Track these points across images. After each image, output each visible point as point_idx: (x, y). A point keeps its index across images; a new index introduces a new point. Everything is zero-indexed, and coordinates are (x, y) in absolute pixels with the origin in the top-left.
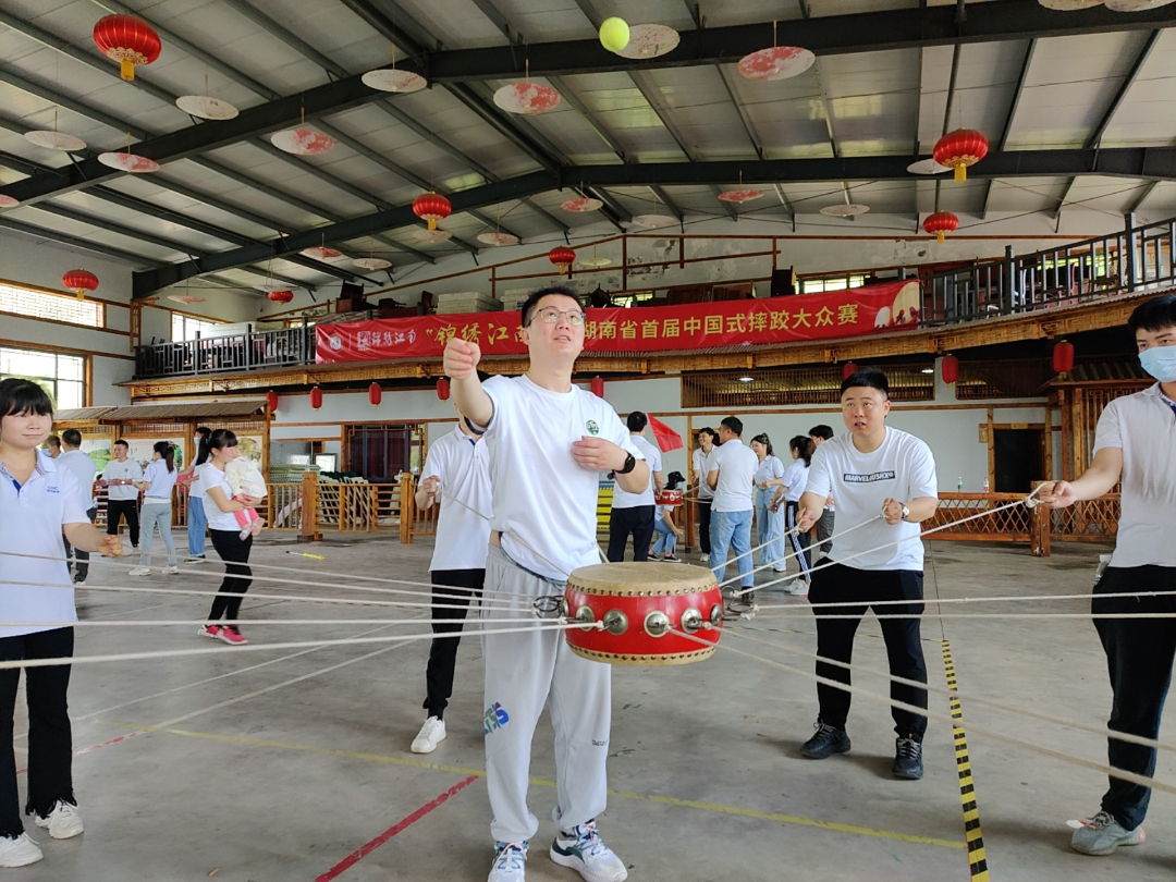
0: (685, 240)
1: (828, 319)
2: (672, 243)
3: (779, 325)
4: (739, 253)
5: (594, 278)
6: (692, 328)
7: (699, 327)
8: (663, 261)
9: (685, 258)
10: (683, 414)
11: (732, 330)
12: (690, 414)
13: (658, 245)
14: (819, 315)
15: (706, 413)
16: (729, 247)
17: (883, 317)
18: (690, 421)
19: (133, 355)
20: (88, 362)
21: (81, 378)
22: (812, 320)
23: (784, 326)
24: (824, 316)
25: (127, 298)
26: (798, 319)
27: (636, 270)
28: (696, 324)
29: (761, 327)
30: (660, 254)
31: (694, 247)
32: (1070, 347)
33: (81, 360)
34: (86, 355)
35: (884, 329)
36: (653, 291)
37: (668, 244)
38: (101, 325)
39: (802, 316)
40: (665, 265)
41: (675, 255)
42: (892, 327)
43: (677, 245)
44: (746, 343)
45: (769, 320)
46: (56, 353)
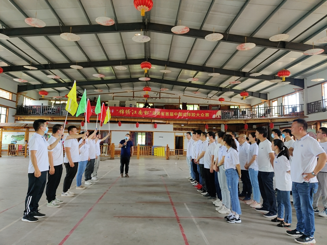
0: (161, 93)
1: (203, 116)
2: (158, 93)
3: (193, 116)
4: (172, 97)
5: (139, 99)
6: (176, 115)
7: (177, 115)
8: (156, 97)
9: (161, 97)
10: (173, 132)
11: (184, 116)
12: (175, 132)
13: (154, 93)
14: (201, 114)
15: (178, 132)
16: (170, 96)
17: (214, 116)
18: (175, 134)
19: (16, 108)
20: (8, 109)
21: (5, 114)
22: (200, 115)
23: (194, 116)
24: (202, 115)
25: (16, 92)
26: (197, 115)
27: (149, 98)
28: (177, 114)
29: (190, 116)
30: (155, 95)
31: (163, 95)
32: (247, 125)
33: (6, 109)
34: (7, 107)
35: (214, 119)
36: (153, 103)
37: (157, 94)
38: (11, 99)
39: (198, 114)
40: (156, 98)
41: (158, 96)
42: (216, 118)
43: (159, 94)
44: (187, 119)
45: (191, 114)
46: (1, 107)
